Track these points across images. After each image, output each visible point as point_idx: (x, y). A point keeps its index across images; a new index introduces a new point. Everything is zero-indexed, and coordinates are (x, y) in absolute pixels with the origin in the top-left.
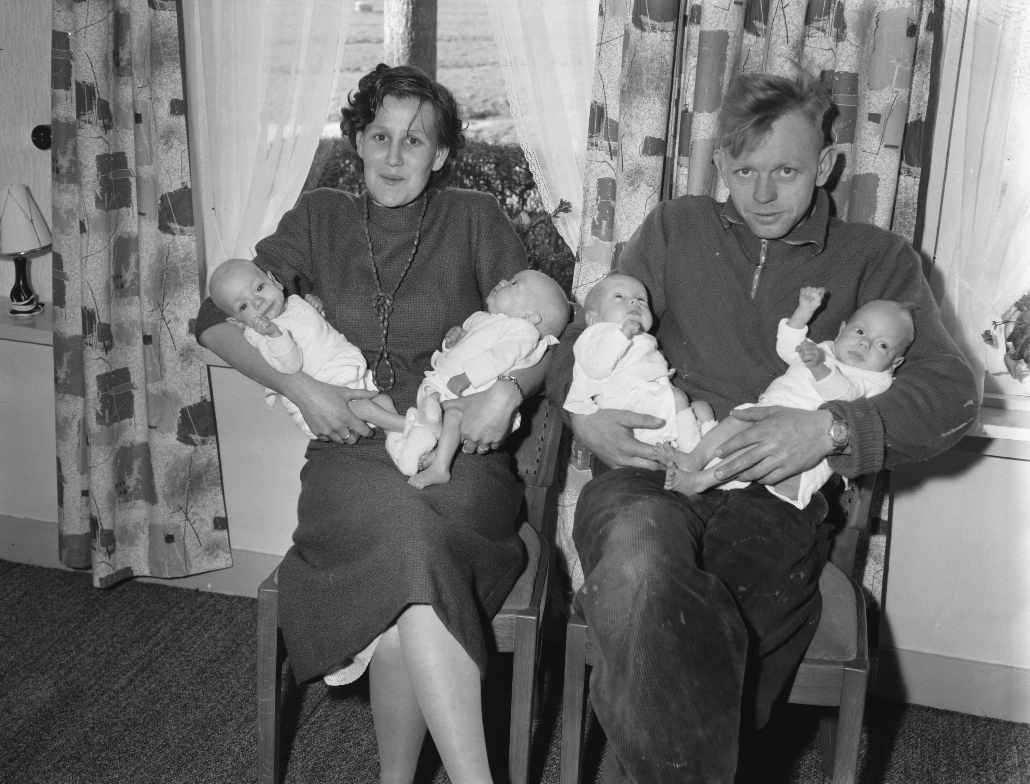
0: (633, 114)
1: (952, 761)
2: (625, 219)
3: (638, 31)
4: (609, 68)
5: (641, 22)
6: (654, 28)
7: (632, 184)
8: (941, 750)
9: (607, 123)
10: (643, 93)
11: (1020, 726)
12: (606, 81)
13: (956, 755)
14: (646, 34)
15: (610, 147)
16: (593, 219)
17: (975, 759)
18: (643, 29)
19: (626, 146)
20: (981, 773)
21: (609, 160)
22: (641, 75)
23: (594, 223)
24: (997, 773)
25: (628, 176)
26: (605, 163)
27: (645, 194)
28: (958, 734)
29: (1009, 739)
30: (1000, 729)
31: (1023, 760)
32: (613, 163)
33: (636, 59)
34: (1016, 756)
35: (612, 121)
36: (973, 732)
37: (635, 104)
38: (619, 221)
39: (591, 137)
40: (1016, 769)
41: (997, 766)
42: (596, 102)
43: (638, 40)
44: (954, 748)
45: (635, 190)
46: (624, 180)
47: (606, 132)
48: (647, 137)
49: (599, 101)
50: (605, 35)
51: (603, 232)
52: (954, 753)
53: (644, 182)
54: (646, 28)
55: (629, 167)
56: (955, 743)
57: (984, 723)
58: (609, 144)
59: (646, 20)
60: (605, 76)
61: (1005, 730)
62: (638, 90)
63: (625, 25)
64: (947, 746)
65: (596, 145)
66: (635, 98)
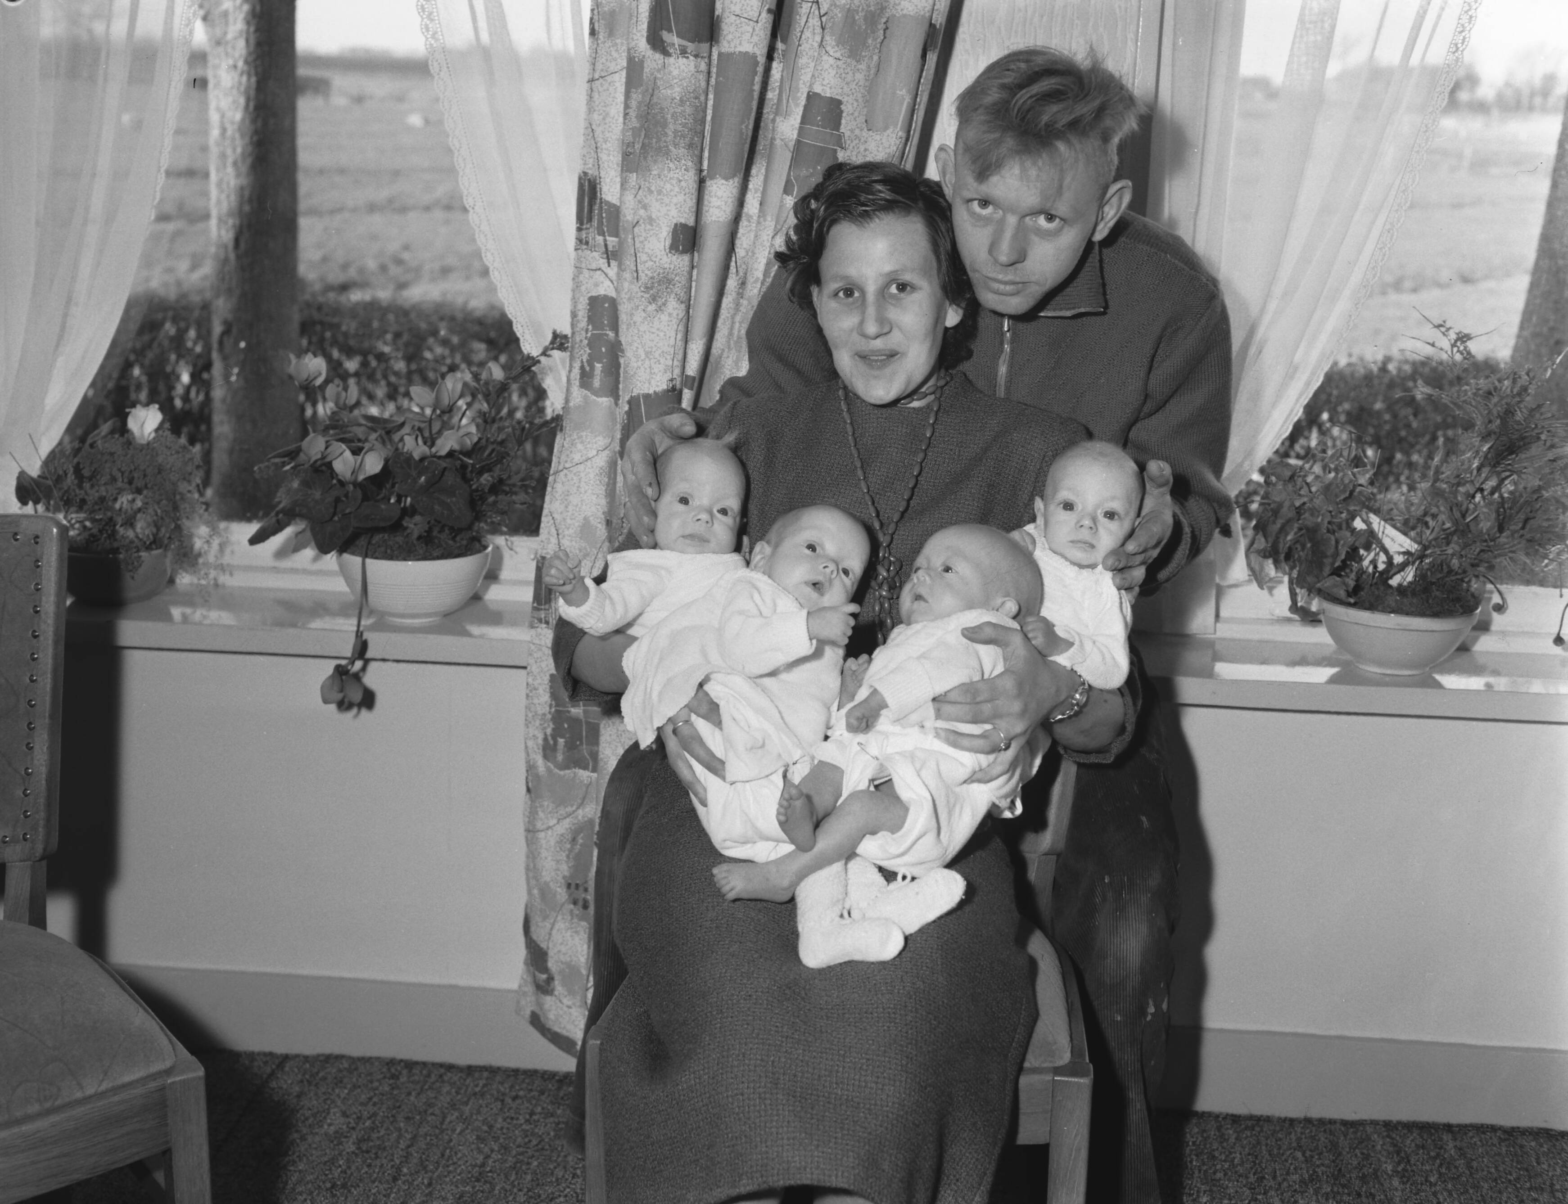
0: (653, 188)
1: (1214, 1185)
2: (643, 356)
3: (658, 56)
4: (604, 119)
5: (663, 41)
6: (684, 52)
7: (654, 299)
8: (1196, 1172)
9: (601, 208)
10: (667, 153)
11: (1300, 1122)
12: (600, 139)
13: (1219, 1175)
14: (672, 60)
15: (606, 246)
16: (582, 362)
17: (1247, 1178)
18: (666, 53)
19: (642, 239)
20: (1260, 1197)
21: (604, 266)
22: (665, 125)
23: (582, 368)
24: (1282, 1194)
25: (647, 288)
26: (599, 272)
27: (675, 315)
28: (1215, 1145)
29: (1290, 1144)
30: (1274, 1131)
31: (1315, 1172)
32: (612, 272)
33: (655, 100)
34: (1303, 1166)
35: (608, 203)
36: (1236, 1139)
37: (655, 172)
38: (633, 359)
39: (579, 229)
40: (1307, 1186)
41: (1280, 1184)
42: (585, 174)
43: (659, 71)
44: (1214, 1165)
45: (660, 309)
46: (640, 294)
47: (600, 223)
48: (676, 225)
49: (590, 172)
50: (599, 66)
51: (597, 383)
52: (1215, 1173)
53: (673, 296)
54: (671, 51)
55: (649, 273)
56: (1214, 1157)
57: (1250, 1123)
58: (605, 240)
59: (672, 39)
60: (598, 131)
61: (1282, 1130)
62: (659, 150)
63: (629, 50)
64: (1204, 1164)
65: (587, 243)
66: (655, 161)
